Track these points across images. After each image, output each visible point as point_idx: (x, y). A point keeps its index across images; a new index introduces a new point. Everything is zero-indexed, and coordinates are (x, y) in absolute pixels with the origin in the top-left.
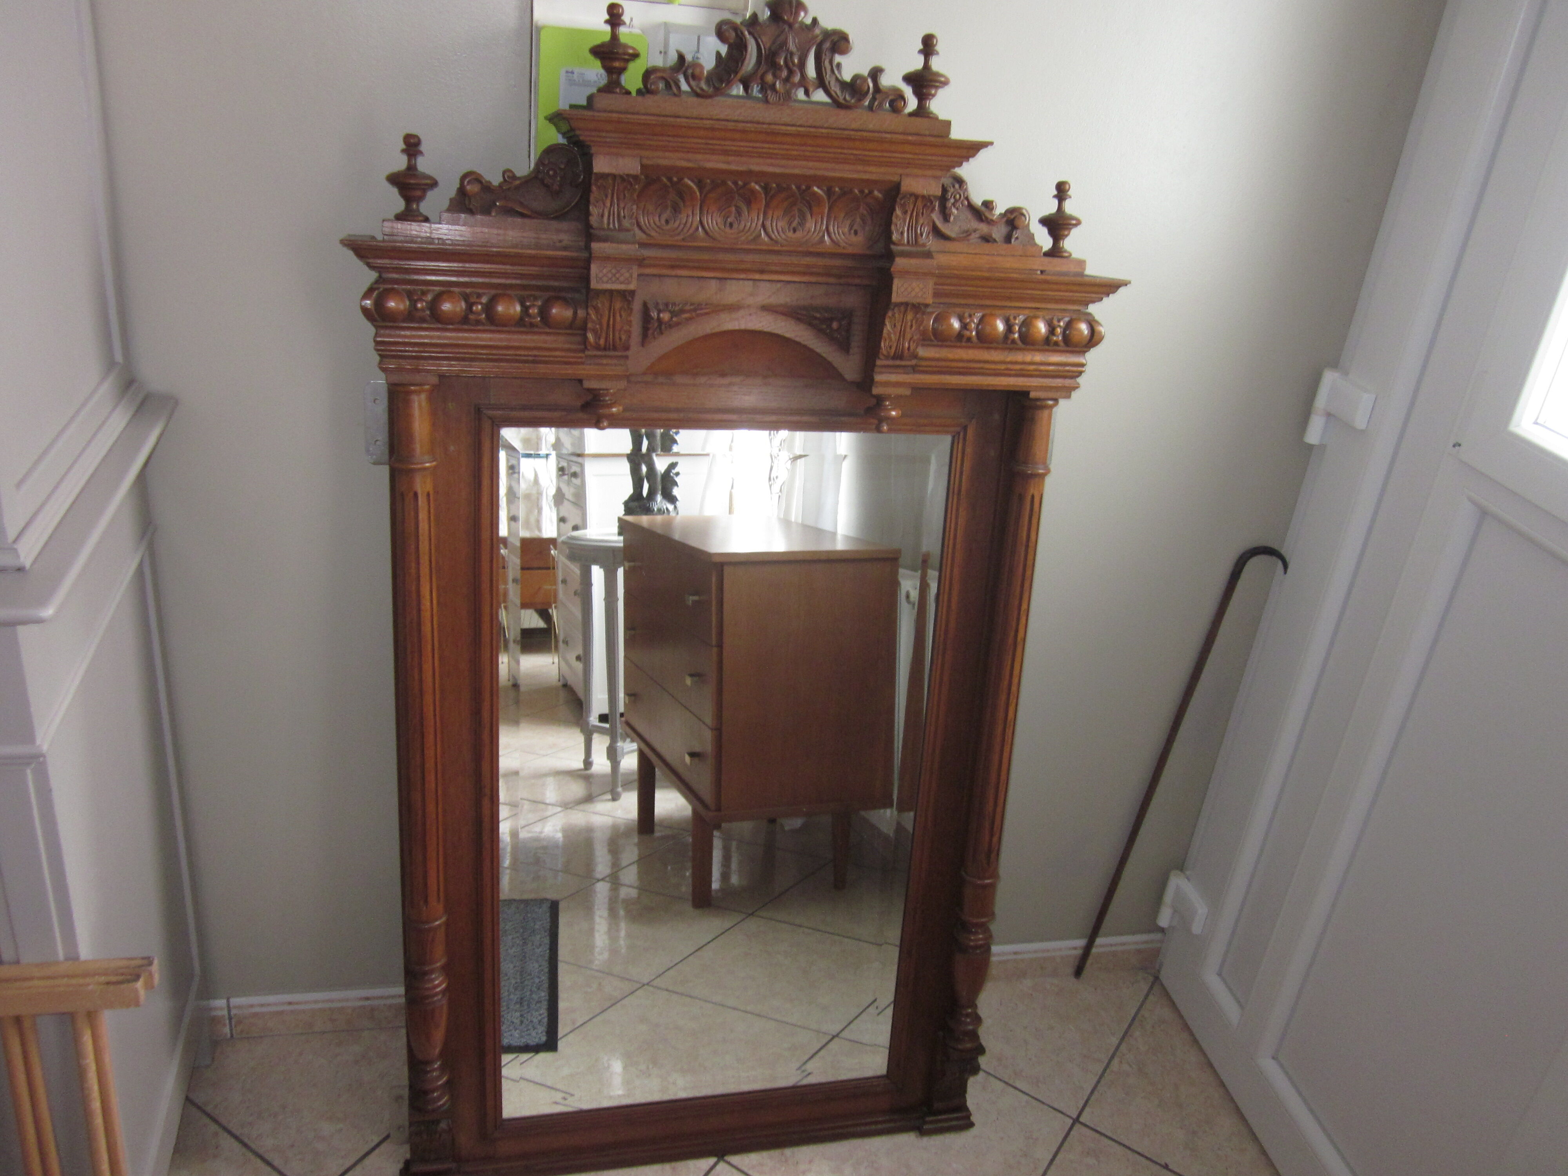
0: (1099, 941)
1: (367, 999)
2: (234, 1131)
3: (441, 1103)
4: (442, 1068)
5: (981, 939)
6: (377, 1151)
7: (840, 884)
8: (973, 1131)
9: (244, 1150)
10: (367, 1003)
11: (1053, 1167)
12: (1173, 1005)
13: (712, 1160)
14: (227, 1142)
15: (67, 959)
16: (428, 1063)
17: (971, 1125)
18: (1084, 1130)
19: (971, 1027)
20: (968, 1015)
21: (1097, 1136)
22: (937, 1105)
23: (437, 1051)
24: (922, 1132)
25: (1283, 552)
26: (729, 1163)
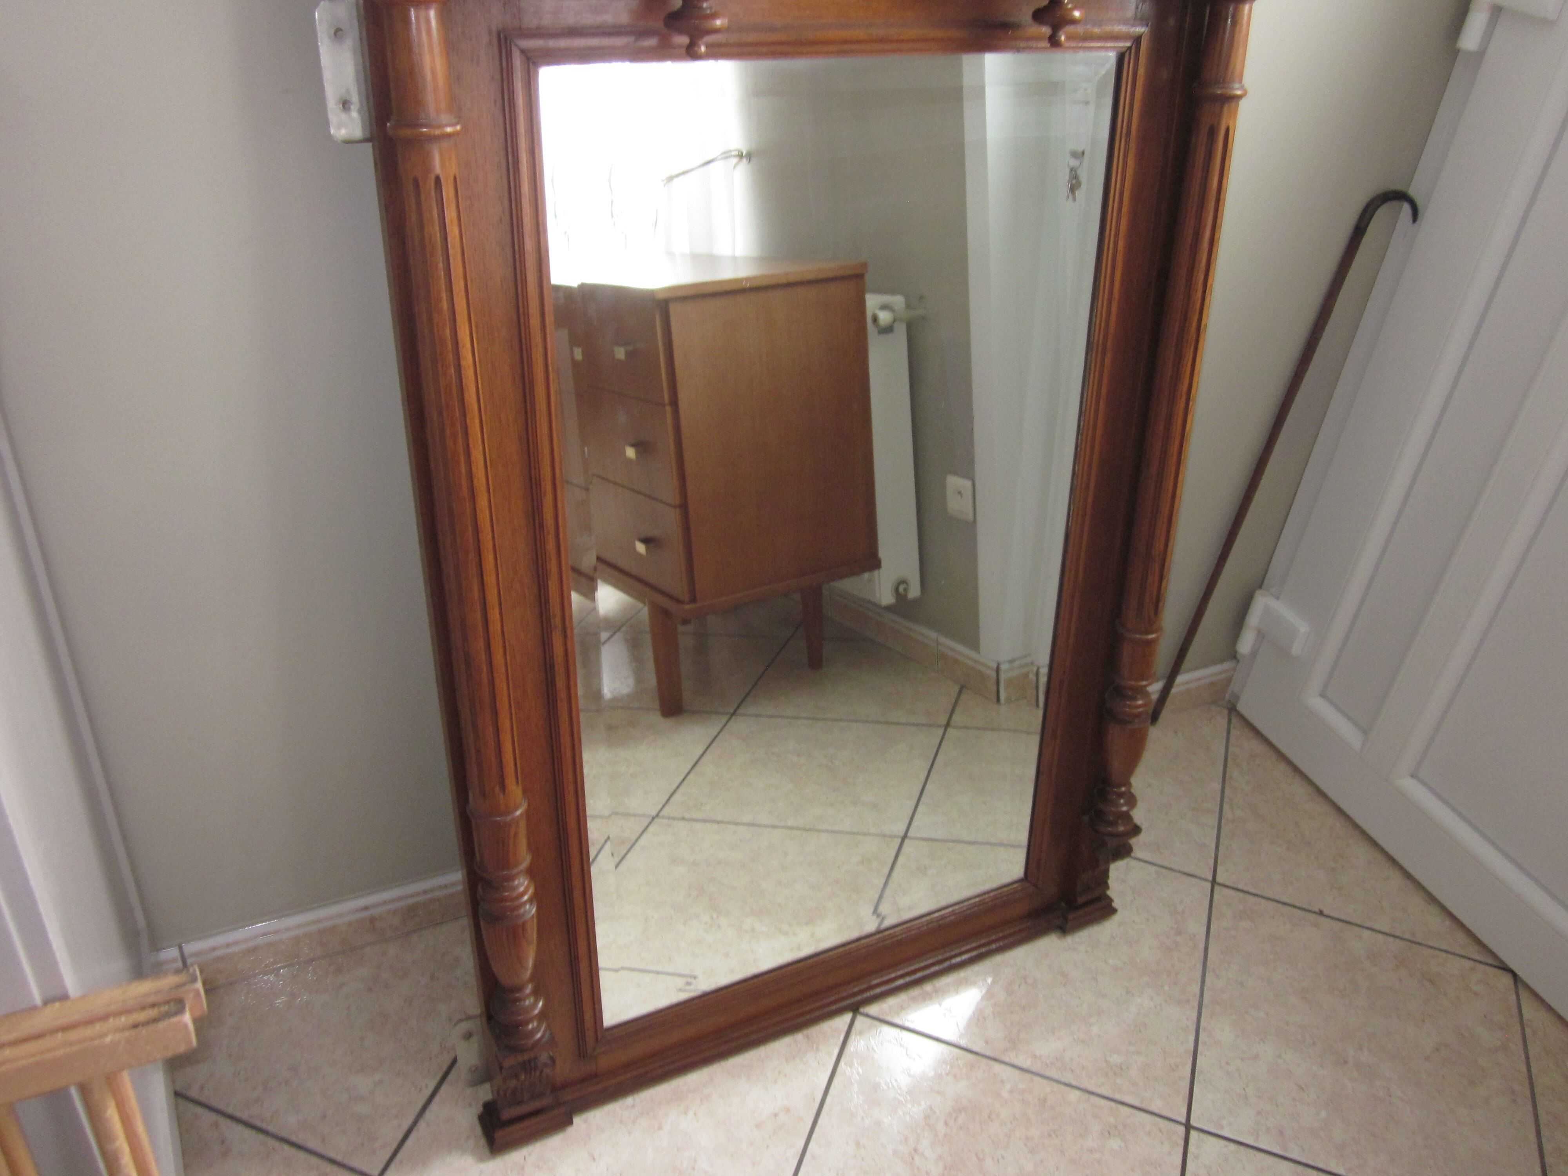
0: (1180, 679)
1: (366, 908)
2: (238, 1114)
3: (539, 1035)
4: (536, 993)
5: (1140, 706)
6: (437, 1099)
7: (815, 662)
8: (1116, 919)
9: (261, 1137)
10: (365, 914)
11: (1211, 940)
12: (1257, 733)
13: (847, 1017)
14: (235, 1133)
15: (47, 1002)
16: (520, 988)
17: (1114, 911)
18: (1226, 891)
19: (1124, 809)
20: (1121, 795)
21: (1241, 895)
22: (1081, 900)
23: (528, 974)
24: (1064, 929)
25: (1412, 192)
26: (867, 1016)
